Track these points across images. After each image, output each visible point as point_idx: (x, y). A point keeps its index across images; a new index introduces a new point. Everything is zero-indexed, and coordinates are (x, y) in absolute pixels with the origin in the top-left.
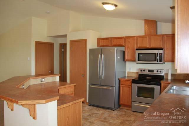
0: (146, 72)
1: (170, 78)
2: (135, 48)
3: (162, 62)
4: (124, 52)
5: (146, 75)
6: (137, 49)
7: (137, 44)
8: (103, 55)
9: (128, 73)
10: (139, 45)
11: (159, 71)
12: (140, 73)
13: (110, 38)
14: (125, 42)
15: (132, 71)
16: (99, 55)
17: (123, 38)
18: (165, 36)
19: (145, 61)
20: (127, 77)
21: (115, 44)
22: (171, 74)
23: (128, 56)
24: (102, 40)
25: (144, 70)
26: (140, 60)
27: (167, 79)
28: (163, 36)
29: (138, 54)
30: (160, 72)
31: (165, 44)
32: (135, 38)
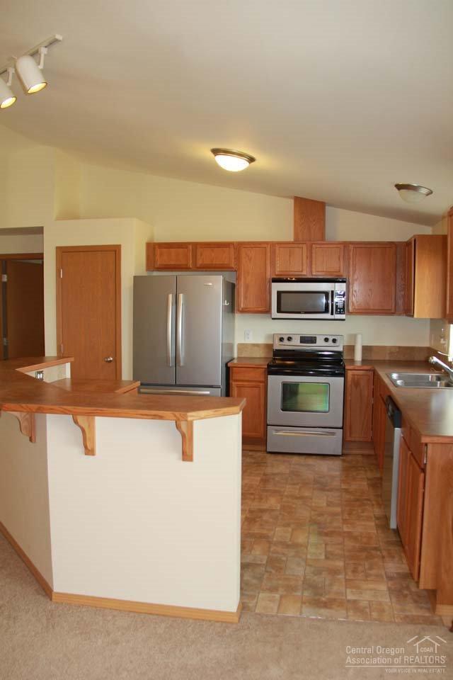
0: (296, 344)
1: (358, 357)
2: (269, 275)
3: (343, 316)
4: (233, 286)
5: (285, 350)
6: (275, 281)
7: (273, 264)
8: (181, 296)
9: (241, 347)
10: (279, 269)
11: (331, 339)
12: (278, 346)
13: (189, 243)
14: (238, 259)
15: (251, 340)
16: (170, 296)
17: (232, 247)
18: (351, 247)
19: (299, 313)
20: (238, 358)
21: (207, 262)
22: (363, 346)
23: (246, 298)
24: (165, 250)
25: (289, 339)
26: (282, 310)
27: (352, 361)
28: (346, 245)
29: (279, 293)
30: (334, 341)
31: (351, 269)
32: (268, 249)
